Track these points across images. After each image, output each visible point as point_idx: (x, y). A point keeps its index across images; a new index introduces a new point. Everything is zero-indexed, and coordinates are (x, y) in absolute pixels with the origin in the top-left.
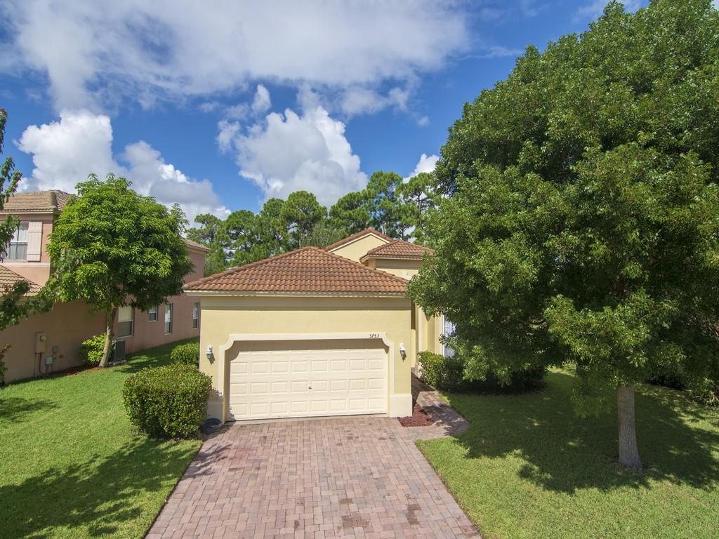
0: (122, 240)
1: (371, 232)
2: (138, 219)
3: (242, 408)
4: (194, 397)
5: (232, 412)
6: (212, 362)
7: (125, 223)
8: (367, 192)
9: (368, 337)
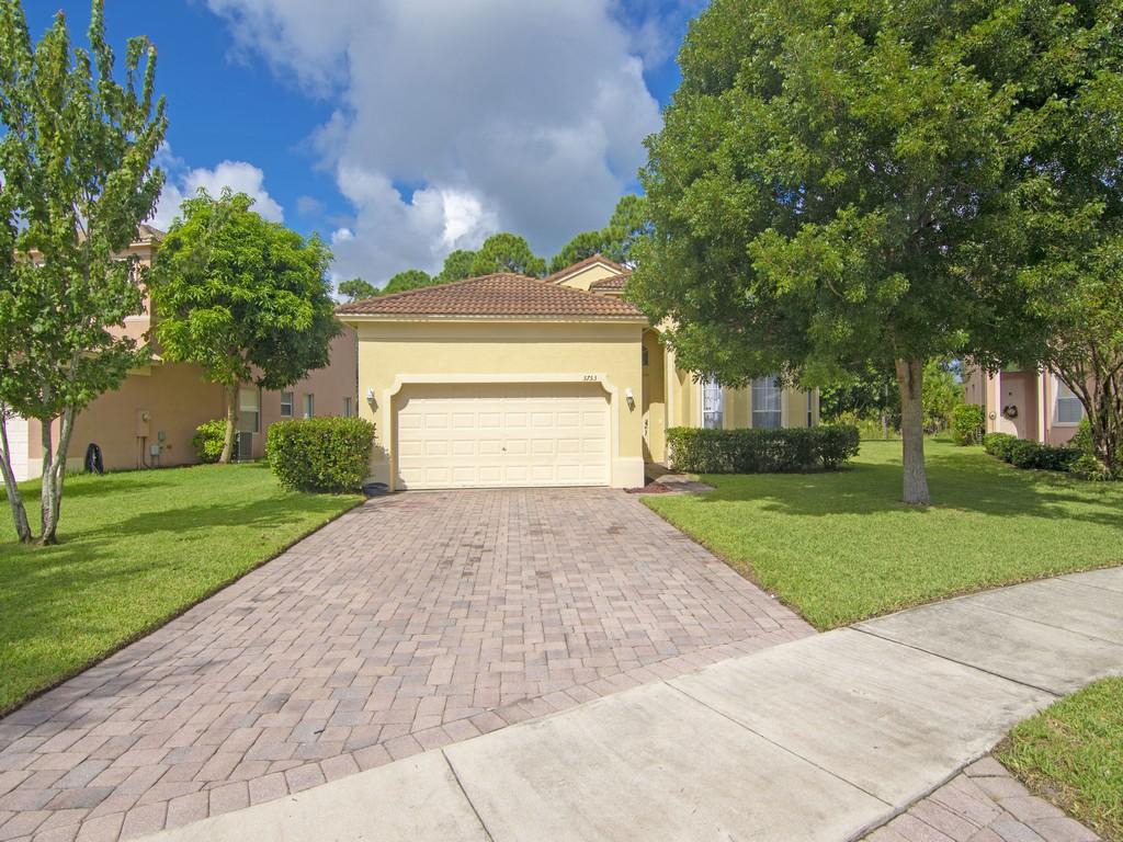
0: (247, 277)
1: (598, 260)
2: (265, 249)
3: (414, 473)
4: (355, 438)
5: (402, 476)
6: (374, 411)
7: (250, 253)
8: (610, 231)
9: (581, 379)
